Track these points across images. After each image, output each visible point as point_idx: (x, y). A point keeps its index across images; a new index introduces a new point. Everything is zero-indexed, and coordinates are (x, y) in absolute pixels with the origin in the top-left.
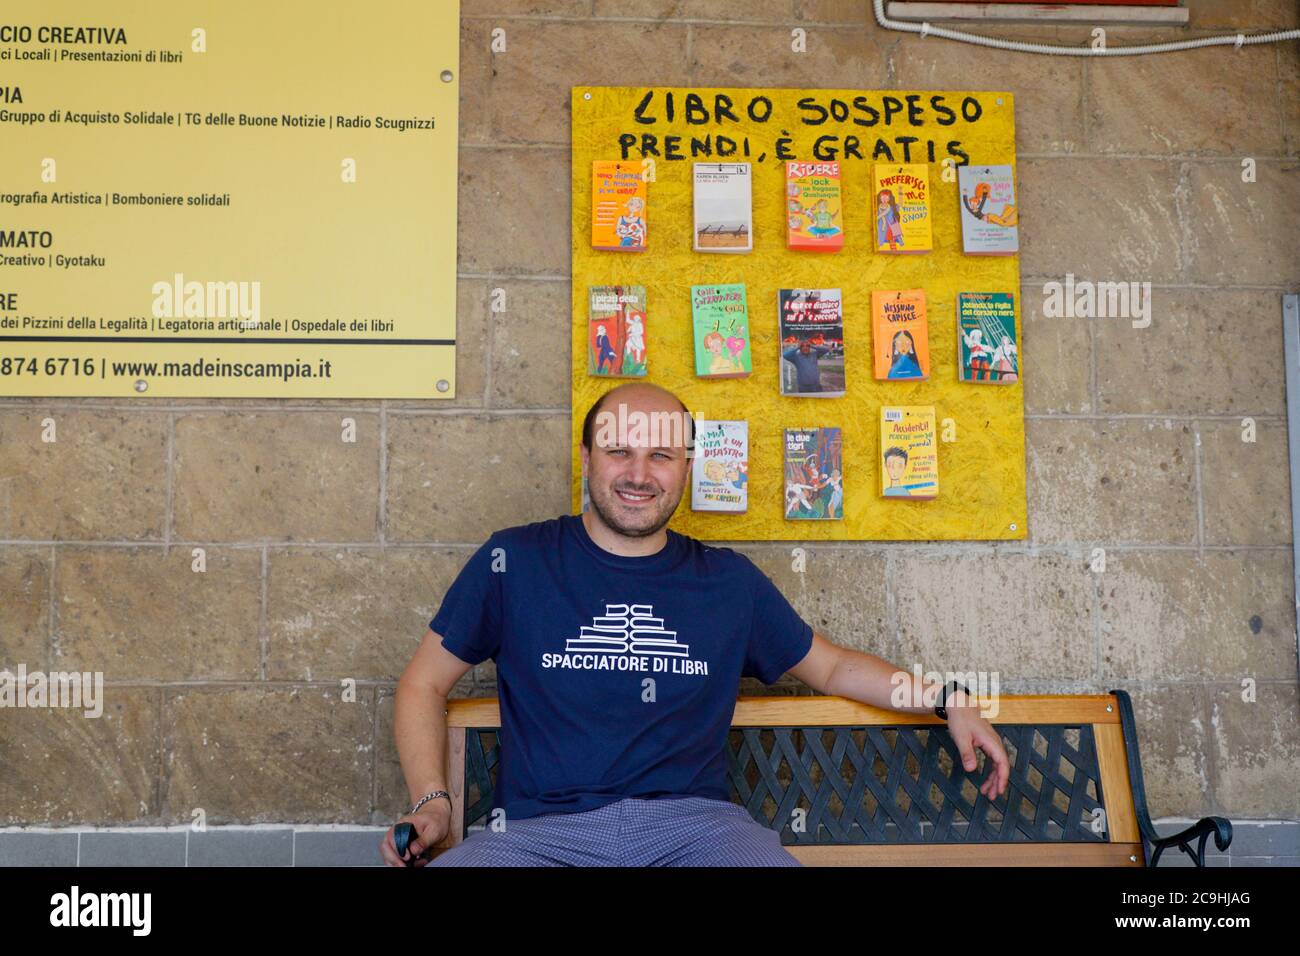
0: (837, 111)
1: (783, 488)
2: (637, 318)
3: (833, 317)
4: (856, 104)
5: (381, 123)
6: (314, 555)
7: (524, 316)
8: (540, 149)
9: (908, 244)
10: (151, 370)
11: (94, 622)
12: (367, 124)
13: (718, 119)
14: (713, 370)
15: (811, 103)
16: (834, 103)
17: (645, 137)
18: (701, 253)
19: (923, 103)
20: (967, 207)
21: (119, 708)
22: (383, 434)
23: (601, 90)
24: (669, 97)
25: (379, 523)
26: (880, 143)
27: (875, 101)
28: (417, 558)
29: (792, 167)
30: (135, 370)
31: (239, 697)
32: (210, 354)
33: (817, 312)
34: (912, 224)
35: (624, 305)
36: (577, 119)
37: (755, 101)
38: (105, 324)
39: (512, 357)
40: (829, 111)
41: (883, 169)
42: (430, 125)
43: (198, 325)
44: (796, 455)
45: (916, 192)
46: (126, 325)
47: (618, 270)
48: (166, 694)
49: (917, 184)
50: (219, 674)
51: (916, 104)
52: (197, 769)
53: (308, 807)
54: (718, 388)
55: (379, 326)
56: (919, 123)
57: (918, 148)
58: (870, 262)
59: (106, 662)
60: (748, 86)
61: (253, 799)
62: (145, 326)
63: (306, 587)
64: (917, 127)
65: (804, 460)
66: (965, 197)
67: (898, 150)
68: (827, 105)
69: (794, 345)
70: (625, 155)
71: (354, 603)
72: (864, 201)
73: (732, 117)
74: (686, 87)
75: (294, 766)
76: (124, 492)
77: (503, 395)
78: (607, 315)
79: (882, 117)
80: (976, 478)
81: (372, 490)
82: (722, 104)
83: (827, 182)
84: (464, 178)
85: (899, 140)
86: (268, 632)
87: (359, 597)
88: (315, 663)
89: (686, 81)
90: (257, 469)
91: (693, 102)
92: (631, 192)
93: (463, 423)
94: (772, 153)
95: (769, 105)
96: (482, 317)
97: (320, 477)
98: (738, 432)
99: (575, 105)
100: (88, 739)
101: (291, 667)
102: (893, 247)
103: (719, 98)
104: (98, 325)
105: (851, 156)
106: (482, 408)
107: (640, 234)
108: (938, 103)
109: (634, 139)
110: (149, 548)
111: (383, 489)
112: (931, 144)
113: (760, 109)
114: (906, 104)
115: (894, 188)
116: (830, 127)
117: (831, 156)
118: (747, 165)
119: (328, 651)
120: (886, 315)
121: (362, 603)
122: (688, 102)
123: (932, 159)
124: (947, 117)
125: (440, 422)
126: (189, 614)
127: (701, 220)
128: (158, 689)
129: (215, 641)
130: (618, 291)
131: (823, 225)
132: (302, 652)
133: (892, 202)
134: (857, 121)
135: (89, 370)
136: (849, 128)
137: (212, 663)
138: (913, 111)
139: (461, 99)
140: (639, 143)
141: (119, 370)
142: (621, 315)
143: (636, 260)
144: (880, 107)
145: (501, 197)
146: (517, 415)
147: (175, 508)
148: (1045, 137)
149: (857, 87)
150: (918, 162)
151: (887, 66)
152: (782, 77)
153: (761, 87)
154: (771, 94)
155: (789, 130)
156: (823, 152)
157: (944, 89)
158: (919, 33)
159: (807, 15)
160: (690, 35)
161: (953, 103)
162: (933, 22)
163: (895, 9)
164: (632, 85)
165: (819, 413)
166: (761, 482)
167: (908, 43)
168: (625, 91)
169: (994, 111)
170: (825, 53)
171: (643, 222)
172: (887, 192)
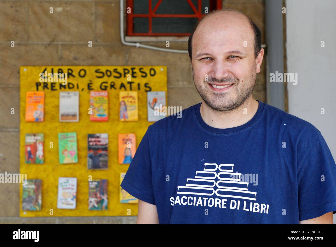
0: (108, 73)
1: (88, 199)
2: (41, 144)
3: (105, 143)
4: (114, 71)
7: (4, 142)
8: (10, 87)
13: (68, 77)
14: (65, 162)
15: (99, 71)
16: (107, 71)
17: (44, 83)
18: (62, 122)
19: (137, 70)
23: (30, 68)
24: (52, 69)
26: (122, 84)
27: (120, 70)
29: (92, 93)
33: (99, 141)
34: (131, 112)
35: (36, 140)
36: (22, 78)
37: (81, 71)
39: (1, 156)
40: (105, 73)
41: (123, 93)
44: (93, 189)
45: (133, 101)
47: (35, 128)
49: (134, 98)
51: (135, 71)
54: (67, 167)
56: (135, 77)
57: (134, 86)
58: (118, 124)
60: (79, 65)
64: (134, 79)
65: (95, 191)
66: (149, 103)
67: (128, 86)
68: (104, 71)
69: (92, 153)
70: (37, 89)
72: (116, 103)
73: (73, 76)
74: (58, 66)
78: (31, 143)
79: (123, 75)
82: (70, 72)
83: (103, 98)
85: (128, 83)
89: (58, 64)
91: (60, 71)
92: (39, 102)
94: (86, 88)
95: (85, 71)
98: (73, 181)
99: (21, 72)
102: (125, 120)
103: (69, 69)
105: (112, 88)
107: (42, 117)
108: (142, 70)
109: (40, 84)
112: (139, 84)
113: (82, 73)
114: (131, 71)
115: (126, 100)
116: (105, 79)
117: (105, 89)
118: (77, 93)
120: (122, 142)
122: (58, 71)
123: (139, 89)
124: (144, 75)
127: (62, 110)
130: (35, 135)
131: (101, 113)
133: (125, 104)
134: (115, 77)
136: (112, 79)
138: (133, 73)
140: (42, 85)
143: (41, 124)
144: (122, 72)
148: (178, 80)
149: (115, 65)
150: (135, 90)
151: (125, 57)
152: (90, 62)
153: (83, 65)
154: (86, 68)
155: (92, 80)
156: (103, 87)
157: (144, 65)
158: (135, 47)
159: (99, 40)
160: (60, 48)
161: (147, 70)
162: (140, 43)
163: (128, 39)
164: (40, 66)
165: (101, 174)
166: (81, 197)
167: (132, 50)
168: (38, 67)
169: (161, 73)
170: (105, 53)
171: (43, 112)
172: (124, 101)
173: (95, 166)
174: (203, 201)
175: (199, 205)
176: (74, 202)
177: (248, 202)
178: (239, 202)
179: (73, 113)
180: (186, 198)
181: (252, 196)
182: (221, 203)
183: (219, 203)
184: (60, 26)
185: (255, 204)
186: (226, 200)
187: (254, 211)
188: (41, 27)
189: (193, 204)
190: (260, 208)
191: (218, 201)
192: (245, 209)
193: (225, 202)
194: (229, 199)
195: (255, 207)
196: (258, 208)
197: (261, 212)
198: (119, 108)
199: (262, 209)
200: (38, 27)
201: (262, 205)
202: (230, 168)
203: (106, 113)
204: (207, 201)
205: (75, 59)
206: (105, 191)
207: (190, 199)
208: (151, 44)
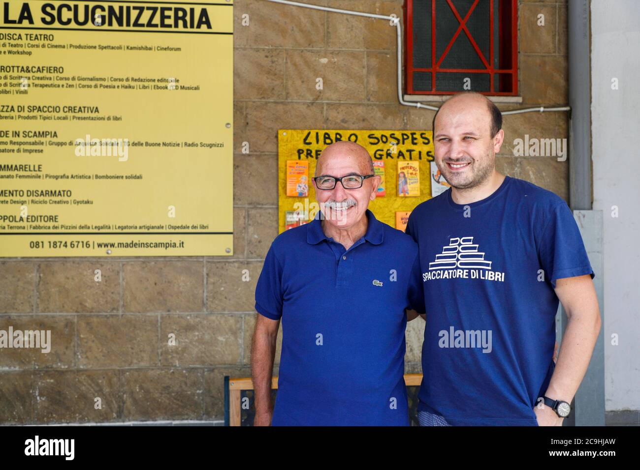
0: (384, 139)
4: (391, 137)
5: (202, 145)
6: (179, 317)
7: (259, 222)
8: (266, 155)
9: (411, 194)
10: (112, 245)
11: (93, 345)
12: (197, 145)
15: (373, 136)
16: (382, 136)
17: (308, 150)
19: (417, 136)
20: (434, 178)
21: (104, 378)
22: (205, 269)
23: (290, 131)
24: (317, 134)
25: (203, 304)
26: (400, 152)
27: (398, 135)
28: (219, 318)
30: (106, 245)
31: (151, 373)
32: (136, 239)
34: (412, 185)
36: (280, 143)
37: (351, 135)
38: (94, 227)
39: (255, 238)
40: (380, 139)
41: (401, 163)
42: (222, 145)
43: (131, 227)
45: (414, 172)
46: (102, 228)
48: (123, 372)
49: (415, 169)
50: (143, 364)
51: (415, 136)
52: (135, 401)
53: (178, 415)
55: (203, 227)
56: (415, 144)
57: (415, 154)
58: (396, 200)
59: (98, 360)
60: (348, 129)
61: (157, 412)
62: (110, 228)
63: (176, 330)
64: (415, 146)
66: (433, 175)
67: (407, 155)
68: (379, 136)
70: (299, 158)
71: (195, 336)
72: (393, 175)
74: (324, 129)
75: (172, 399)
76: (103, 293)
77: (252, 253)
78: (293, 223)
79: (401, 142)
81: (201, 291)
82: (338, 136)
83: (379, 169)
84: (236, 167)
85: (407, 151)
86: (161, 347)
87: (197, 333)
88: (180, 359)
89: (324, 127)
90: (156, 284)
91: (327, 136)
92: (302, 173)
93: (236, 265)
95: (356, 137)
96: (243, 223)
97: (180, 287)
99: (279, 136)
100: (92, 389)
101: (170, 361)
102: (405, 194)
103: (337, 134)
104: (91, 228)
105: (389, 157)
106: (244, 258)
107: (306, 191)
108: (423, 136)
109: (303, 151)
110: (114, 315)
111: (205, 291)
112: (420, 153)
113: (353, 138)
114: (410, 136)
115: (405, 171)
116: (380, 146)
117: (381, 158)
119: (185, 355)
120: (401, 222)
121: (198, 336)
122: (325, 137)
123: (420, 158)
124: (426, 141)
125: (227, 264)
126: (130, 341)
128: (119, 370)
129: (141, 351)
132: (175, 355)
133: (404, 177)
135: (88, 246)
136: (388, 146)
137: (140, 360)
138: (413, 139)
139: (234, 134)
140: (305, 153)
141: (100, 245)
142: (298, 223)
144: (400, 137)
145: (250, 174)
146: (257, 261)
147: (124, 300)
149: (391, 129)
150: (415, 160)
151: (404, 120)
152: (362, 125)
153: (353, 129)
154: (357, 132)
156: (378, 156)
157: (425, 130)
158: (416, 107)
159: (372, 99)
160: (325, 107)
161: (429, 135)
162: (421, 103)
163: (407, 97)
164: (302, 129)
167: (412, 111)
168: (299, 131)
170: (379, 114)
171: (307, 186)
172: (403, 173)
174: (449, 273)
175: (446, 277)
182: (463, 274)
183: (461, 274)
184: (325, 81)
185: (490, 272)
187: (490, 279)
188: (303, 82)
190: (495, 276)
191: (460, 272)
192: (481, 277)
193: (466, 272)
195: (490, 276)
196: (493, 276)
197: (496, 280)
198: (397, 181)
199: (497, 277)
200: (298, 82)
201: (497, 273)
203: (383, 187)
204: (452, 273)
205: (344, 121)
207: (438, 273)
208: (434, 103)
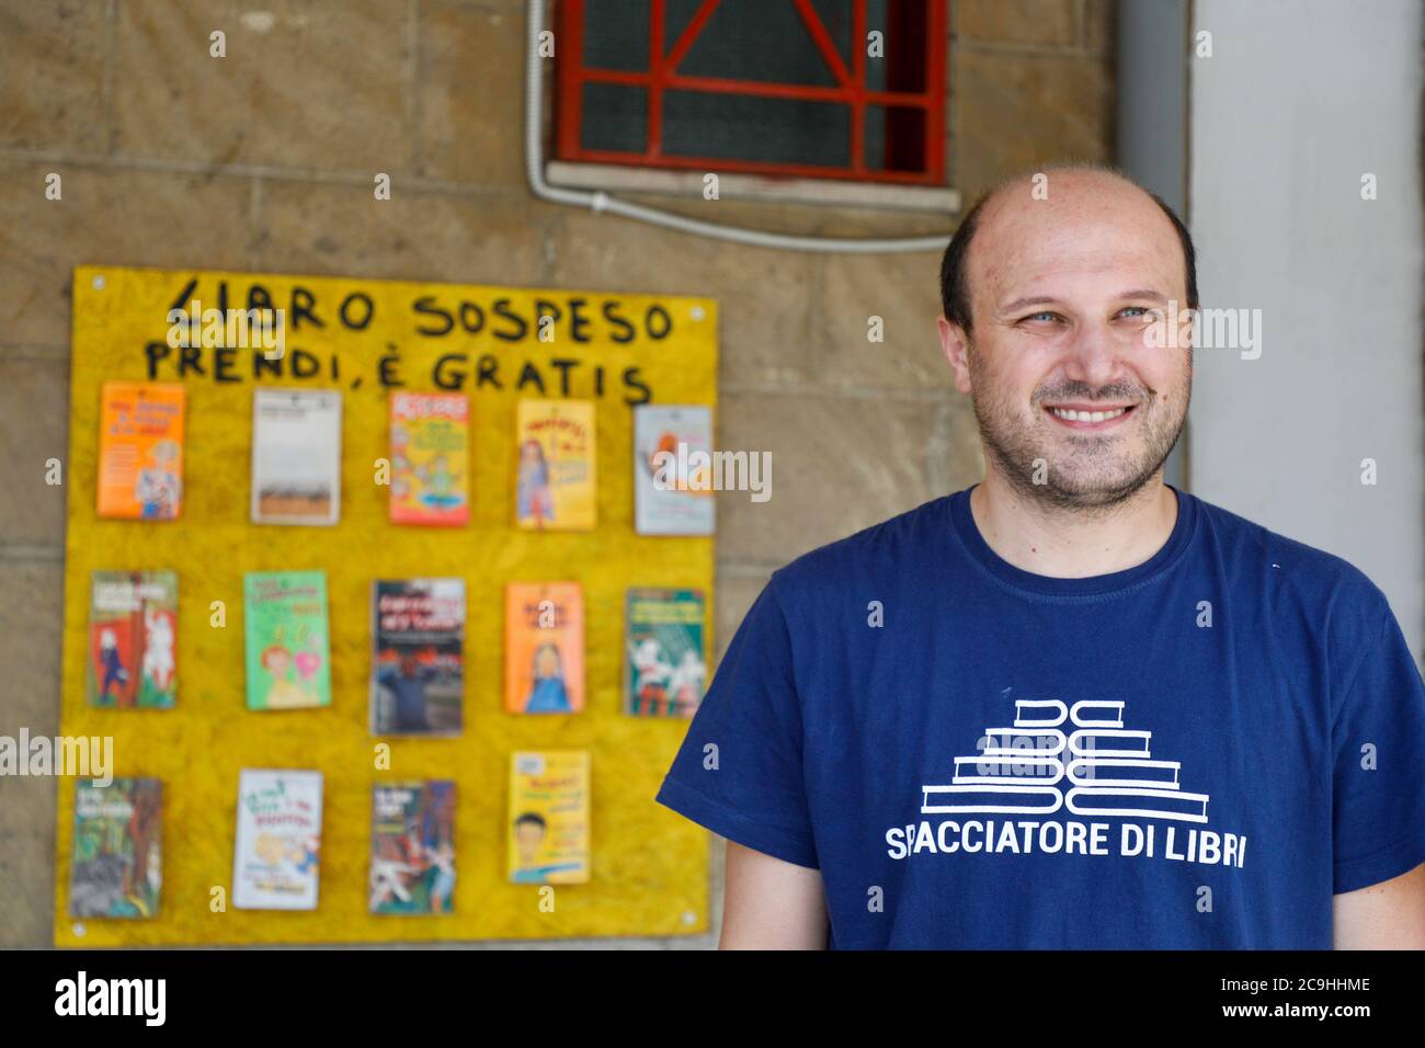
0: (469, 318)
1: (367, 868)
2: (164, 620)
3: (449, 623)
4: (495, 309)
8: (23, 357)
9: (561, 518)
13: (295, 324)
14: (275, 700)
15: (433, 305)
16: (466, 306)
18: (260, 526)
19: (591, 311)
20: (643, 465)
23: (119, 275)
24: (223, 287)
26: (527, 366)
27: (522, 304)
29: (401, 402)
33: (424, 614)
34: (565, 489)
35: (144, 602)
36: (81, 317)
37: (350, 299)
40: (457, 317)
41: (531, 408)
44: (390, 821)
45: (575, 442)
47: (139, 548)
49: (578, 431)
51: (583, 312)
54: (278, 723)
56: (584, 340)
57: (581, 377)
58: (508, 540)
60: (339, 275)
64: (581, 347)
65: (398, 829)
66: (641, 451)
67: (552, 377)
69: (392, 663)
70: (153, 372)
72: (502, 451)
73: (317, 322)
74: (247, 273)
78: (117, 616)
79: (531, 329)
80: (642, 849)
82: (302, 301)
83: (448, 426)
85: (553, 364)
89: (248, 263)
91: (258, 296)
92: (160, 432)
94: (371, 376)
95: (370, 304)
98: (306, 789)
99: (78, 292)
102: (540, 522)
103: (297, 292)
105: (487, 384)
107: (172, 498)
108: (613, 312)
109: (168, 350)
112: (600, 374)
113: (357, 311)
114: (567, 312)
115: (544, 437)
116: (457, 341)
117: (457, 384)
118: (334, 396)
120: (525, 620)
122: (250, 296)
123: (599, 390)
124: (622, 332)
127: (265, 473)
130: (136, 579)
131: (441, 489)
133: (540, 456)
134: (500, 335)
136: (484, 344)
138: (578, 322)
140: (175, 357)
142: (138, 618)
143: (166, 533)
144: (528, 313)
148: (759, 363)
149: (497, 283)
150: (582, 397)
151: (544, 252)
152: (392, 261)
153: (360, 277)
154: (374, 289)
155: (398, 342)
156: (446, 378)
157: (621, 291)
158: (588, 209)
159: (431, 171)
160: (257, 193)
161: (633, 311)
162: (610, 193)
163: (559, 172)
164: (167, 268)
165: (426, 758)
166: (338, 859)
167: (575, 223)
168: (156, 276)
169: (692, 327)
170: (454, 229)
171: (177, 478)
172: (536, 443)
173: (406, 723)
174: (1020, 834)
175: (1008, 849)
176: (309, 881)
177: (1183, 829)
178: (1151, 829)
179: (314, 488)
180: (956, 828)
181: (1194, 808)
182: (1087, 839)
183: (1080, 839)
184: (259, 95)
185: (1204, 835)
186: (1106, 827)
187: (1203, 859)
188: (176, 95)
189: (984, 846)
190: (1222, 848)
191: (1076, 832)
192: (1170, 854)
193: (1100, 832)
194: (1116, 823)
195: (1204, 848)
196: (1215, 848)
197: (1227, 862)
198: (515, 469)
199: (1229, 849)
200: (158, 95)
201: (1228, 838)
202: (1110, 714)
203: (461, 491)
204: (1036, 832)
205: (326, 245)
206: (443, 831)
207: (973, 830)
208: (655, 199)
